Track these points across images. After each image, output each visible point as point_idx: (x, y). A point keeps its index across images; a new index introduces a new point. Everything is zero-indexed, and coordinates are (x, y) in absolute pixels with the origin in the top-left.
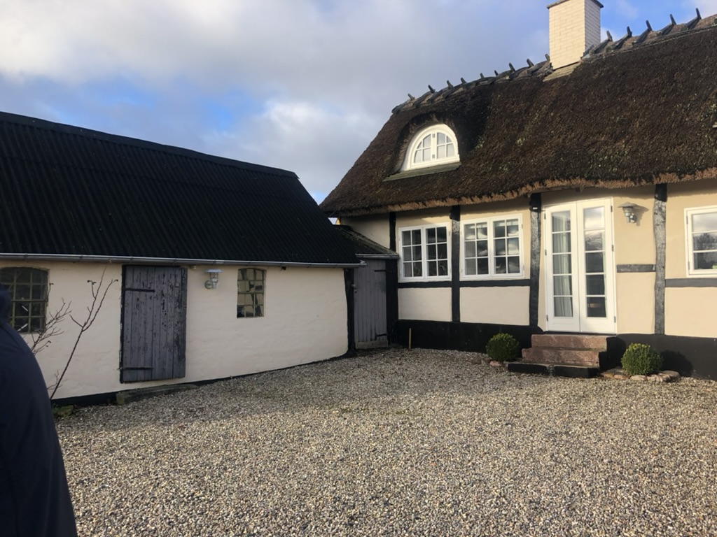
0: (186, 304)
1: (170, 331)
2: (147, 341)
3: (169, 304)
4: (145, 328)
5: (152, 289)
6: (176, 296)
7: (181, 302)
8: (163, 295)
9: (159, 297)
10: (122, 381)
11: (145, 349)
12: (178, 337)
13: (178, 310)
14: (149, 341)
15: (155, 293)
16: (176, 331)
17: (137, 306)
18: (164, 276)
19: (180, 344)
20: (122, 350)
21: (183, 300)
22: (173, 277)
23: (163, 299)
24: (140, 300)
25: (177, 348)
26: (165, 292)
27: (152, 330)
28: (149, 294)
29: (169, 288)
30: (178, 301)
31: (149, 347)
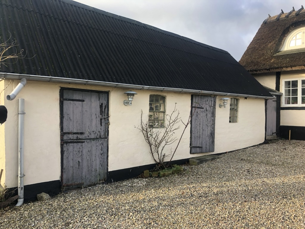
0: (215, 115)
1: (209, 129)
2: (200, 134)
3: (209, 115)
4: (200, 127)
5: (202, 107)
6: (212, 111)
7: (213, 114)
8: (207, 110)
9: (205, 111)
10: (191, 153)
11: (199, 138)
12: (212, 132)
13: (212, 118)
14: (201, 134)
15: (204, 109)
16: (211, 129)
17: (197, 115)
18: (207, 101)
19: (212, 135)
20: (191, 138)
21: (214, 113)
22: (211, 101)
23: (207, 112)
24: (198, 112)
25: (211, 137)
26: (207, 109)
27: (202, 128)
28: (202, 110)
29: (209, 107)
30: (212, 113)
31: (201, 136)
